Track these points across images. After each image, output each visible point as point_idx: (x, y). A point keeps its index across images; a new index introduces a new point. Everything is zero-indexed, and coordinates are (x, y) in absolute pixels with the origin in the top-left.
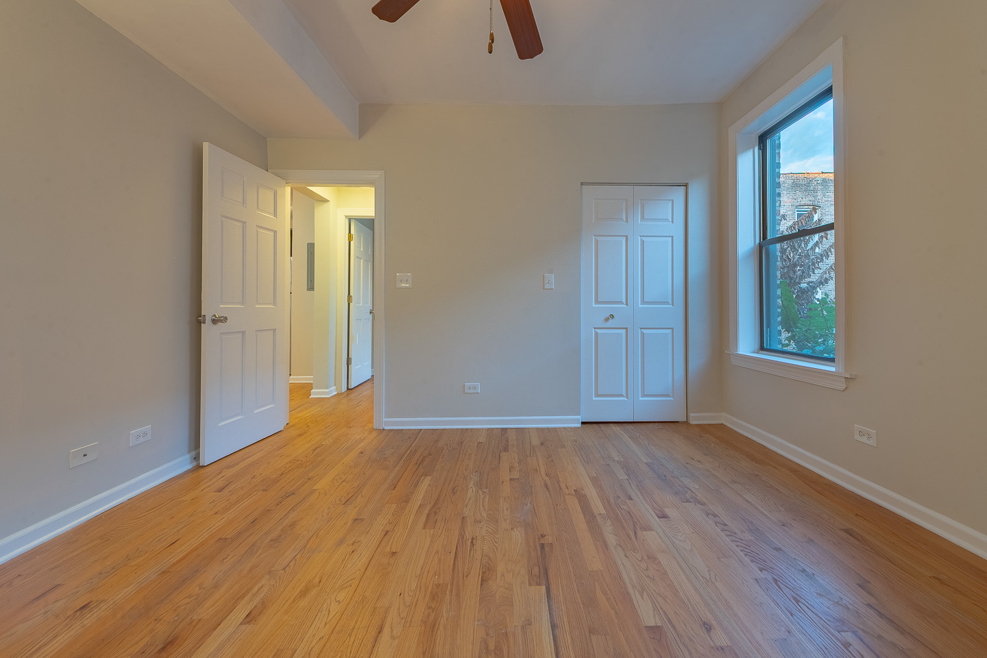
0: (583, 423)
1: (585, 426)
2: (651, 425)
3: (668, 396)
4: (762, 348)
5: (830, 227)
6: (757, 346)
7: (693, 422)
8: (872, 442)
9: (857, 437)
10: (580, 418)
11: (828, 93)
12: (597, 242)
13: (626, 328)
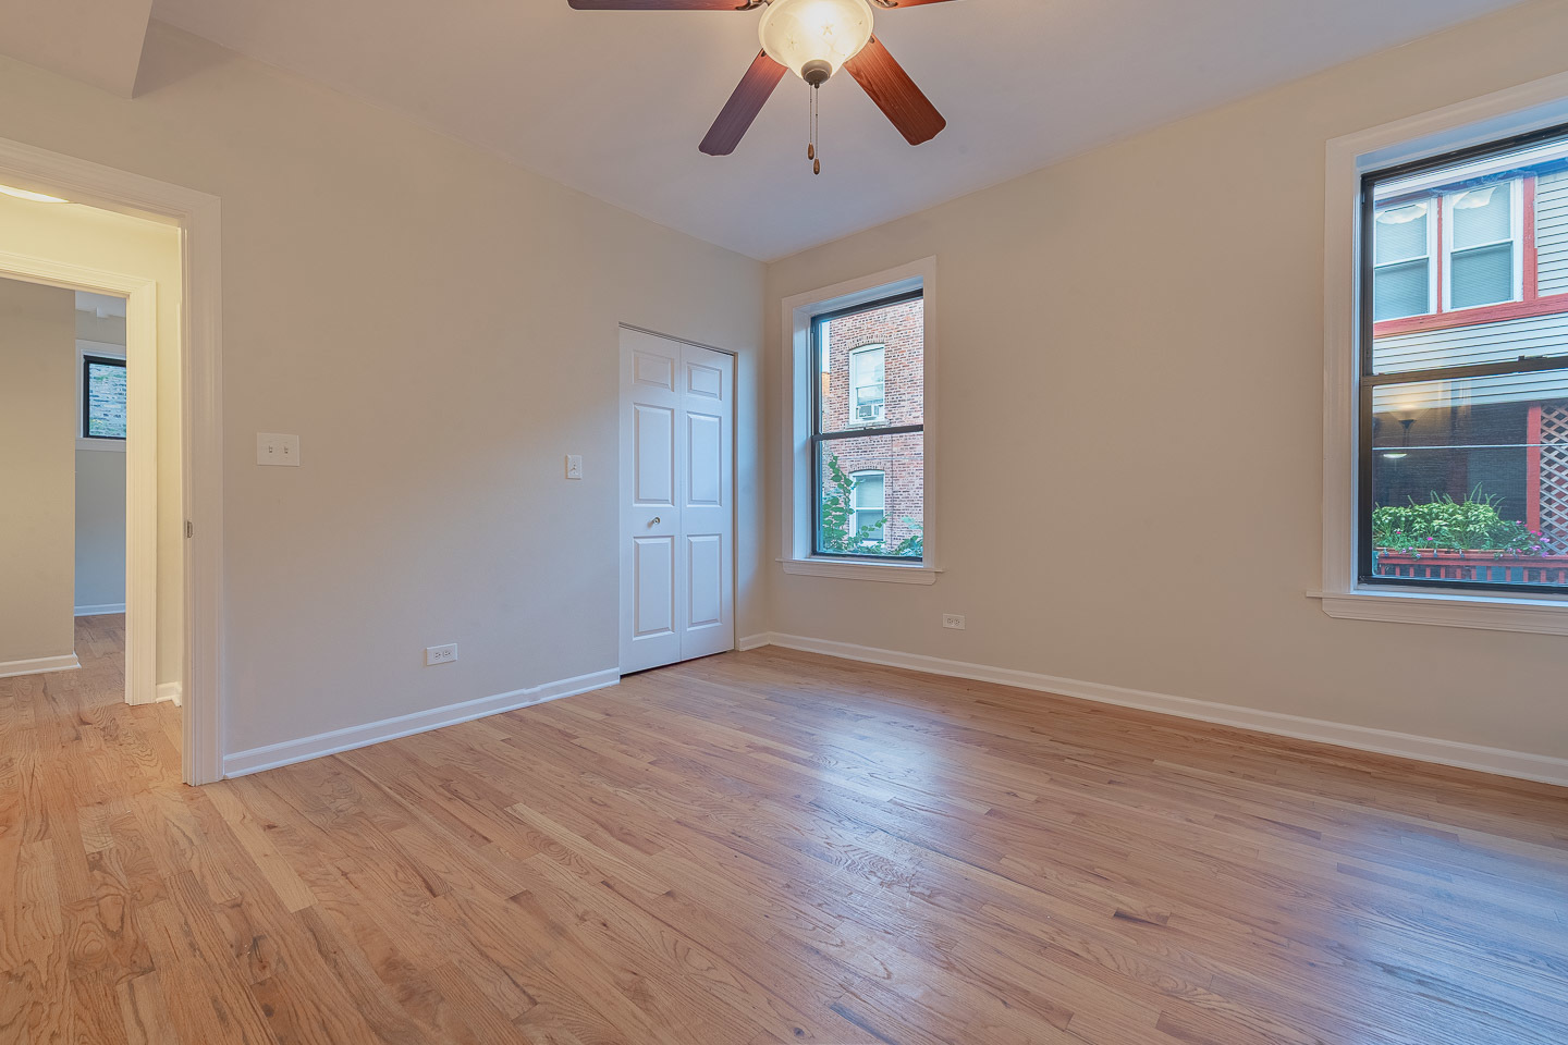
0: (622, 677)
1: (625, 679)
2: (701, 661)
3: (716, 621)
4: (814, 552)
5: (919, 428)
6: (809, 551)
7: (743, 648)
8: (961, 626)
9: (946, 625)
10: (619, 670)
11: (918, 294)
12: (637, 412)
13: (672, 537)
